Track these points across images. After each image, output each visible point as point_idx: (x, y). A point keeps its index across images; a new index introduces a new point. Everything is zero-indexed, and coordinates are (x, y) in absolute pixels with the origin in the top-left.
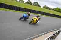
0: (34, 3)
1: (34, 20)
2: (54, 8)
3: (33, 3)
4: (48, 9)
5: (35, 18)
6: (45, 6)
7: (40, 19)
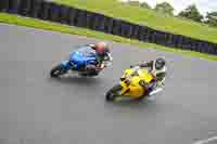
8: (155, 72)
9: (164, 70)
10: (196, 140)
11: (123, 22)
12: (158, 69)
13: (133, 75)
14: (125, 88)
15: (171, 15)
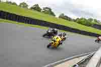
0: (44, 9)
1: (55, 41)
2: (78, 19)
3: (42, 9)
4: (67, 20)
5: (57, 38)
6: (63, 14)
7: (65, 39)
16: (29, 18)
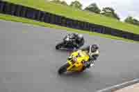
8: (91, 54)
9: (97, 52)
10: (98, 89)
11: (47, 13)
12: (93, 52)
13: (77, 57)
14: (72, 65)
15: (81, 9)
16: (84, 23)
